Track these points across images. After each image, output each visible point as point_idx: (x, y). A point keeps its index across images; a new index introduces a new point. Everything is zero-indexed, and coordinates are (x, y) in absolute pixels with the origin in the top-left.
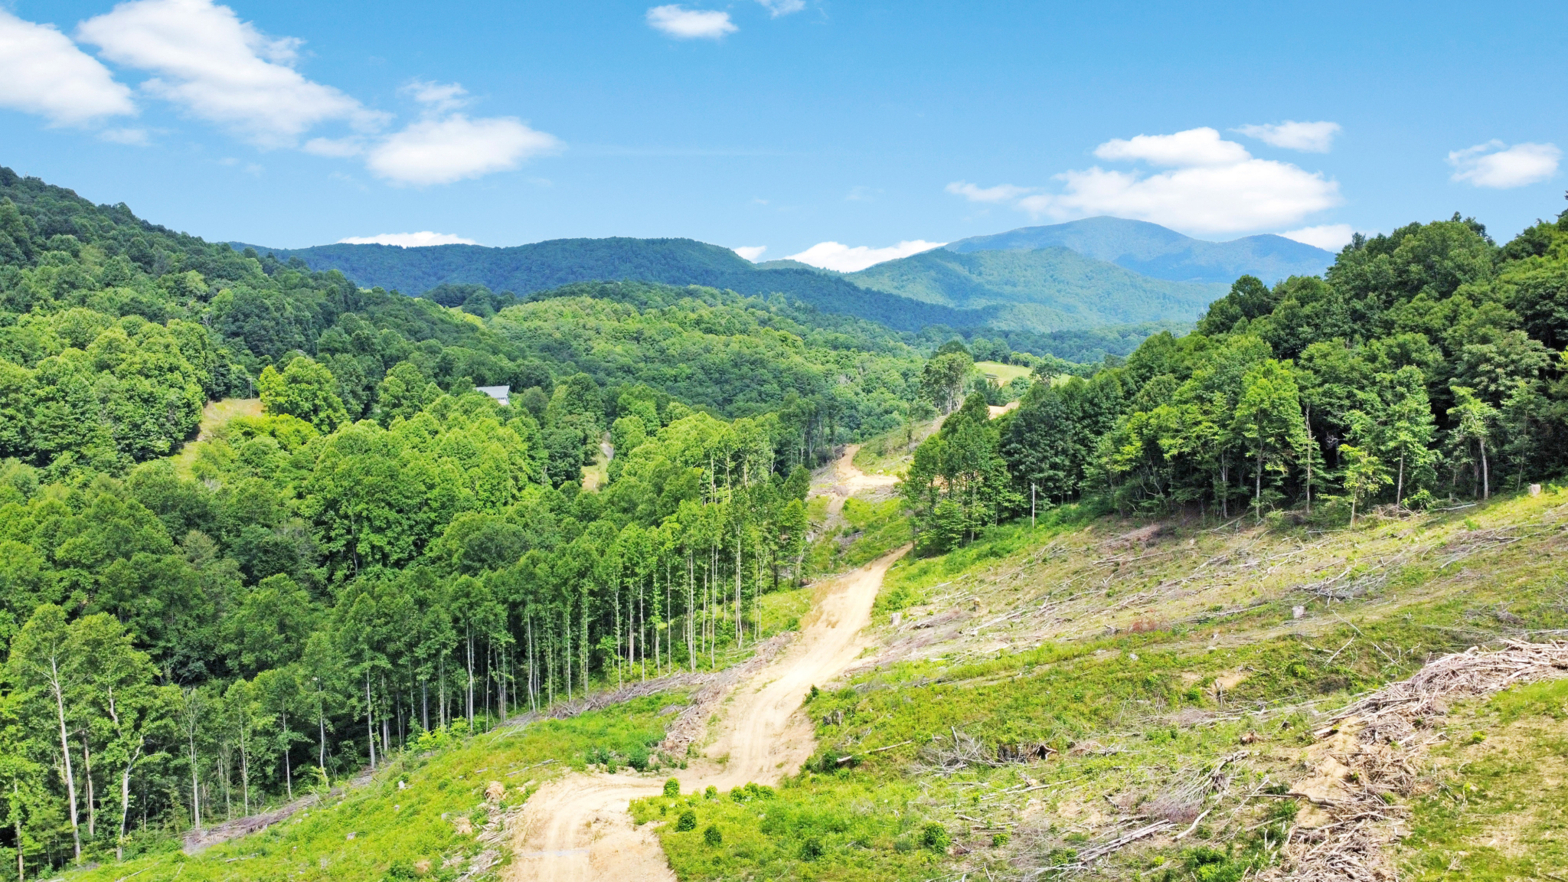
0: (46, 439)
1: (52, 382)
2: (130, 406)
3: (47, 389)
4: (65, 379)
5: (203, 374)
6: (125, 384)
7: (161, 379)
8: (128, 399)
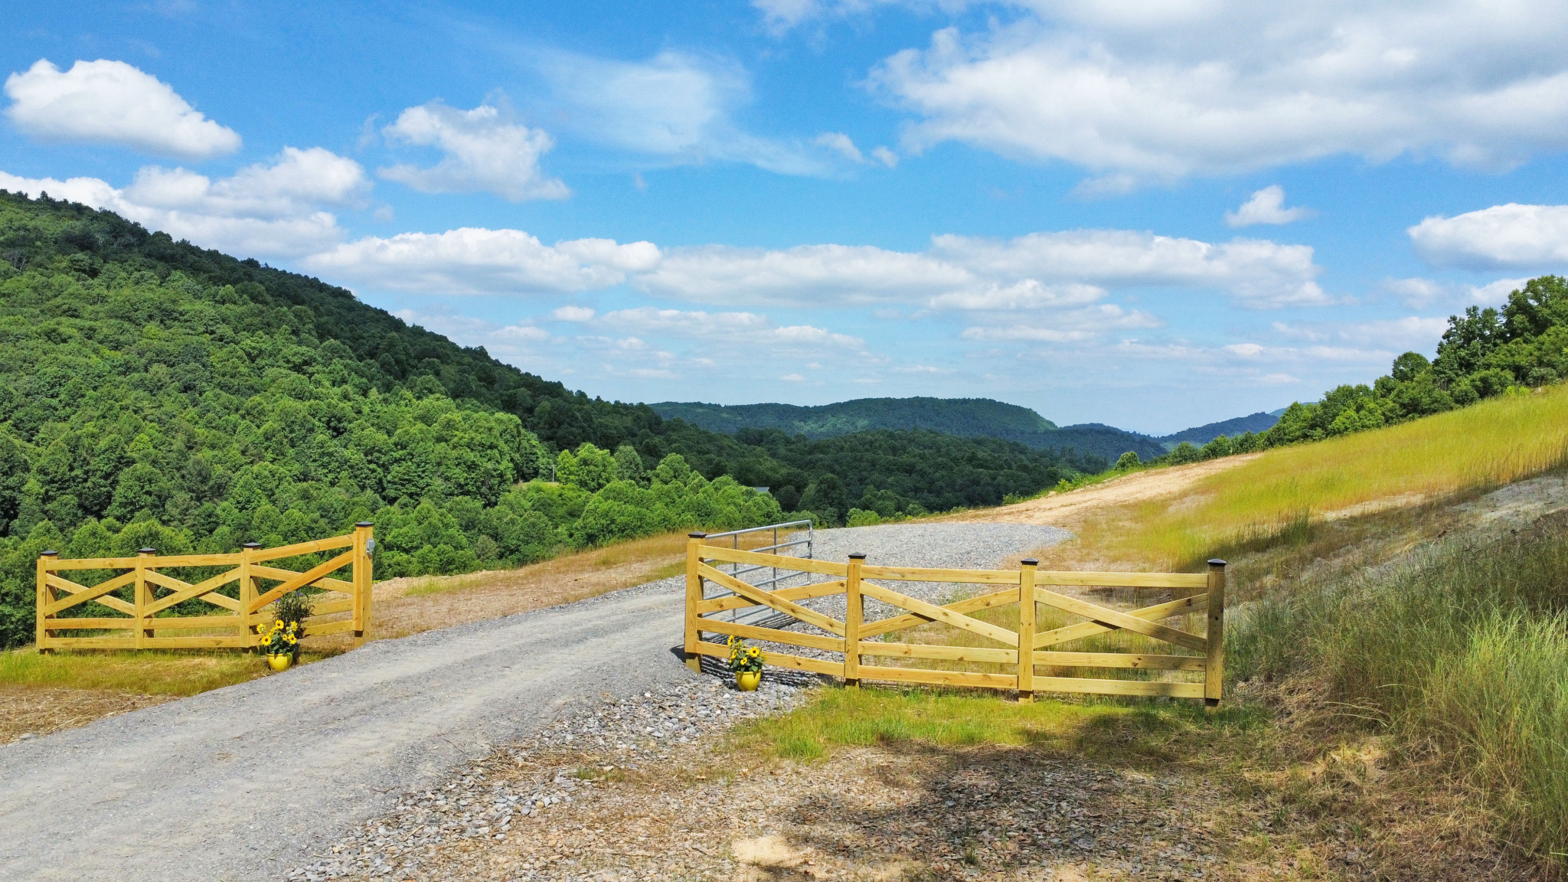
0: (396, 489)
1: (404, 447)
2: (457, 470)
3: (401, 452)
4: (413, 445)
5: (517, 456)
6: (455, 453)
7: (483, 454)
8: (457, 465)
